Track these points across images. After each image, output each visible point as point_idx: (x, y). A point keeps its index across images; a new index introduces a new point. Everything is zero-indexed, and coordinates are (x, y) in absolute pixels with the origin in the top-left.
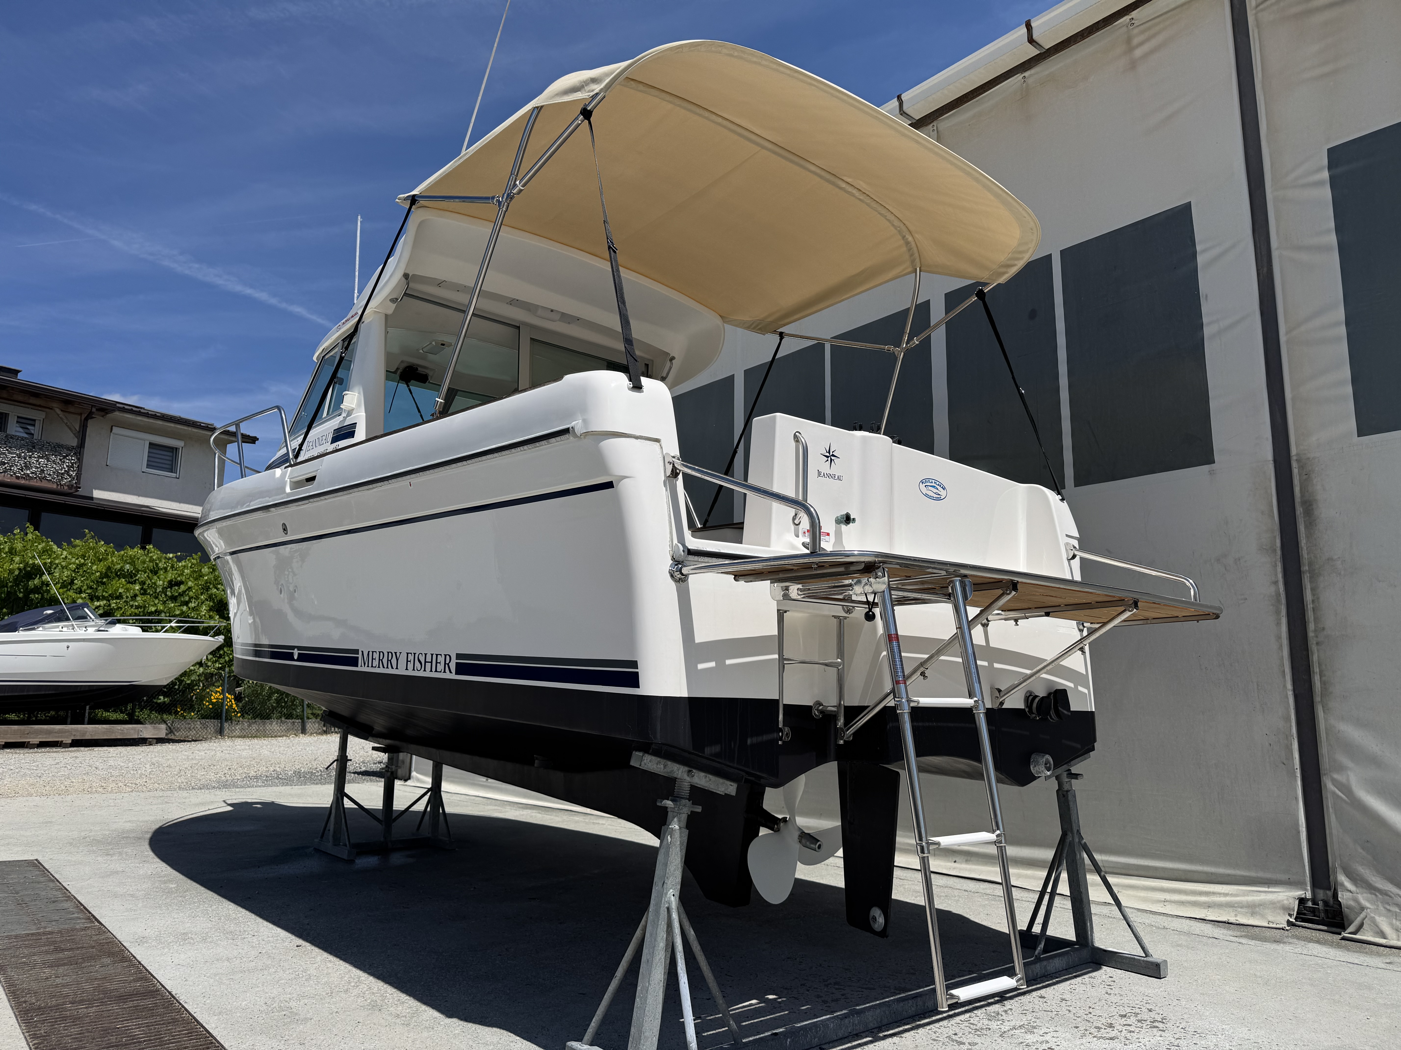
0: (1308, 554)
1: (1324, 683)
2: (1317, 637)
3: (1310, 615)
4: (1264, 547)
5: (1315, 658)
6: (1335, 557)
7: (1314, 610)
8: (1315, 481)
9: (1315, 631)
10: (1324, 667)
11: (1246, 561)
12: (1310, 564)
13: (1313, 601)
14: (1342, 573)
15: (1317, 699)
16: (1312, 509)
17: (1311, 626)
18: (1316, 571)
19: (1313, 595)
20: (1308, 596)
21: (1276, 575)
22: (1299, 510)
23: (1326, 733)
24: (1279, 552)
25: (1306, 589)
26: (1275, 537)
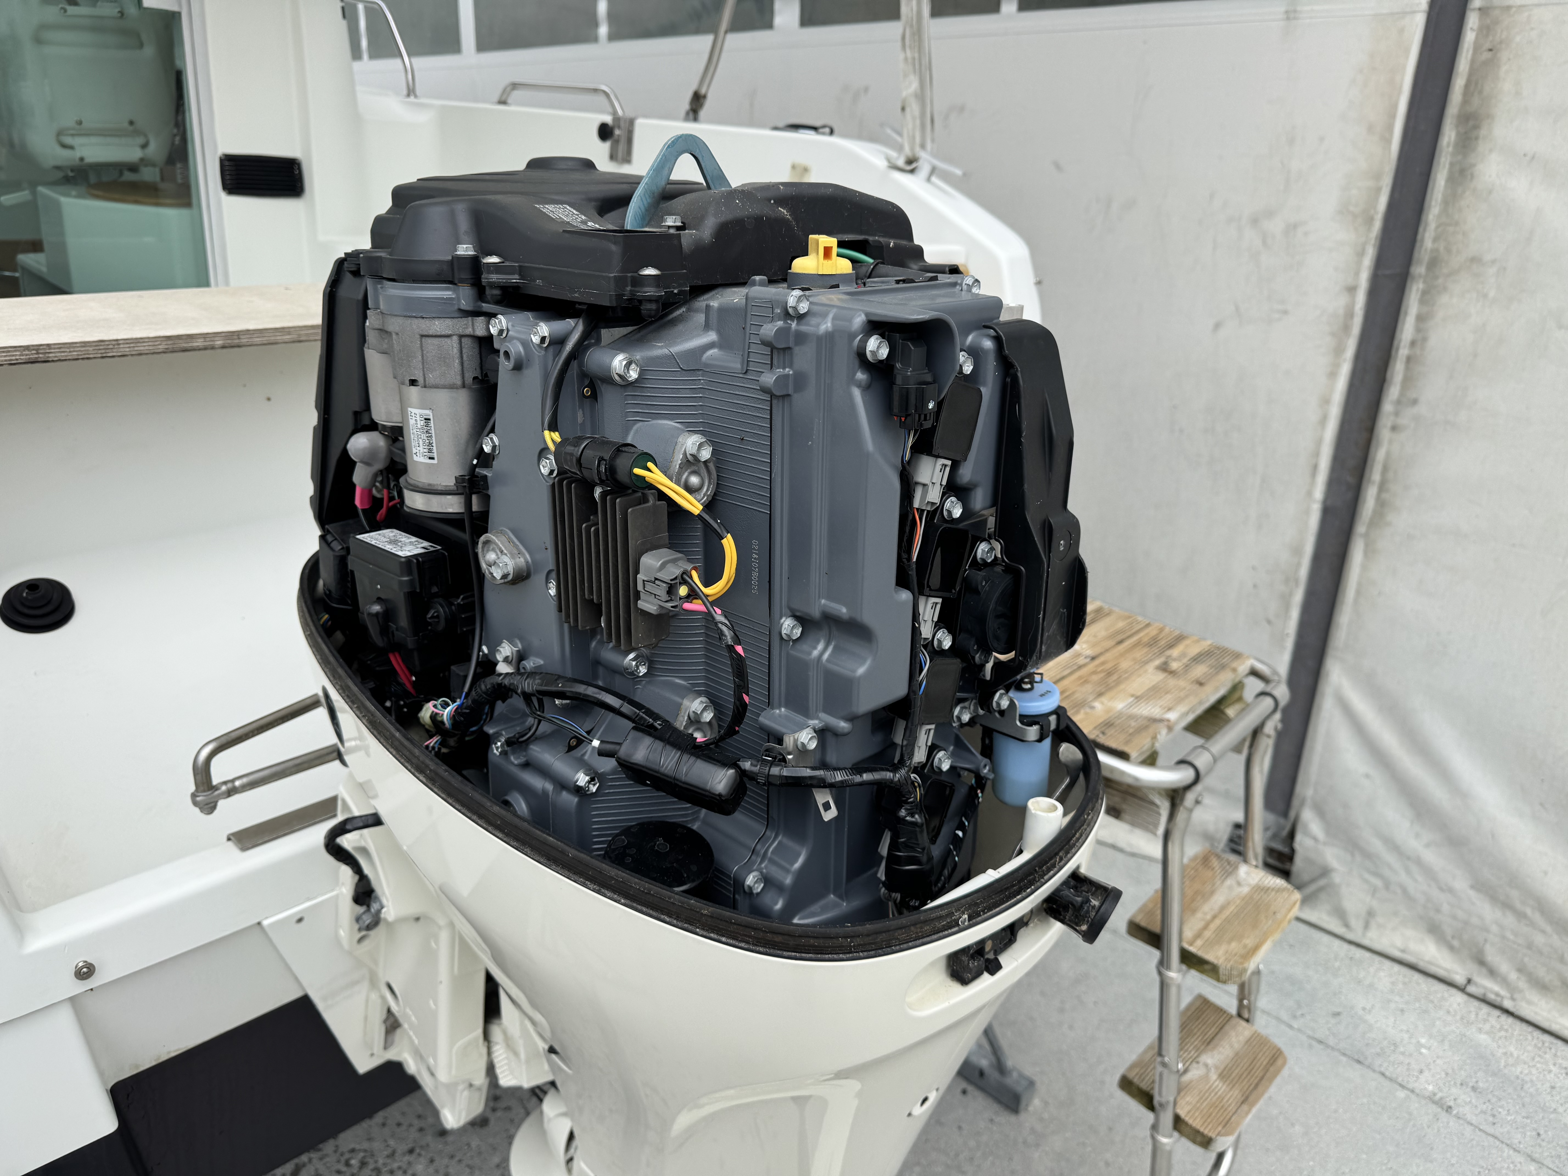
0: (1436, 239)
1: (1381, 504)
2: (1397, 414)
3: (1398, 370)
4: (1352, 208)
5: (1380, 455)
6: (1488, 257)
7: (1409, 359)
8: (1504, 69)
9: (1399, 402)
10: (1390, 475)
11: (1306, 234)
12: (1434, 263)
13: (1413, 343)
14: (1492, 294)
15: (1361, 528)
16: (1477, 138)
17: (1393, 392)
18: (1440, 281)
19: (1418, 330)
20: (1407, 330)
21: (1357, 274)
22: (1449, 135)
23: (1358, 593)
24: (1378, 225)
25: (1406, 313)
26: (1379, 190)
